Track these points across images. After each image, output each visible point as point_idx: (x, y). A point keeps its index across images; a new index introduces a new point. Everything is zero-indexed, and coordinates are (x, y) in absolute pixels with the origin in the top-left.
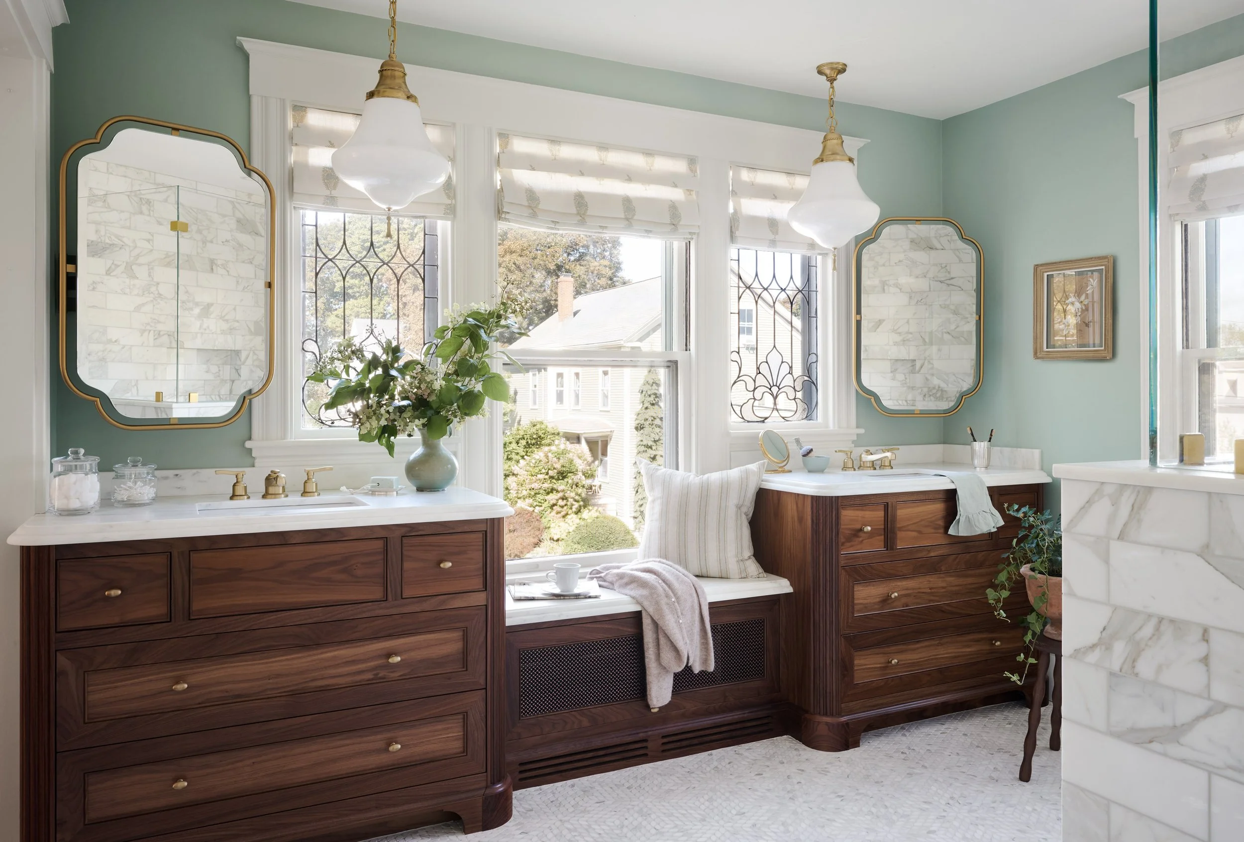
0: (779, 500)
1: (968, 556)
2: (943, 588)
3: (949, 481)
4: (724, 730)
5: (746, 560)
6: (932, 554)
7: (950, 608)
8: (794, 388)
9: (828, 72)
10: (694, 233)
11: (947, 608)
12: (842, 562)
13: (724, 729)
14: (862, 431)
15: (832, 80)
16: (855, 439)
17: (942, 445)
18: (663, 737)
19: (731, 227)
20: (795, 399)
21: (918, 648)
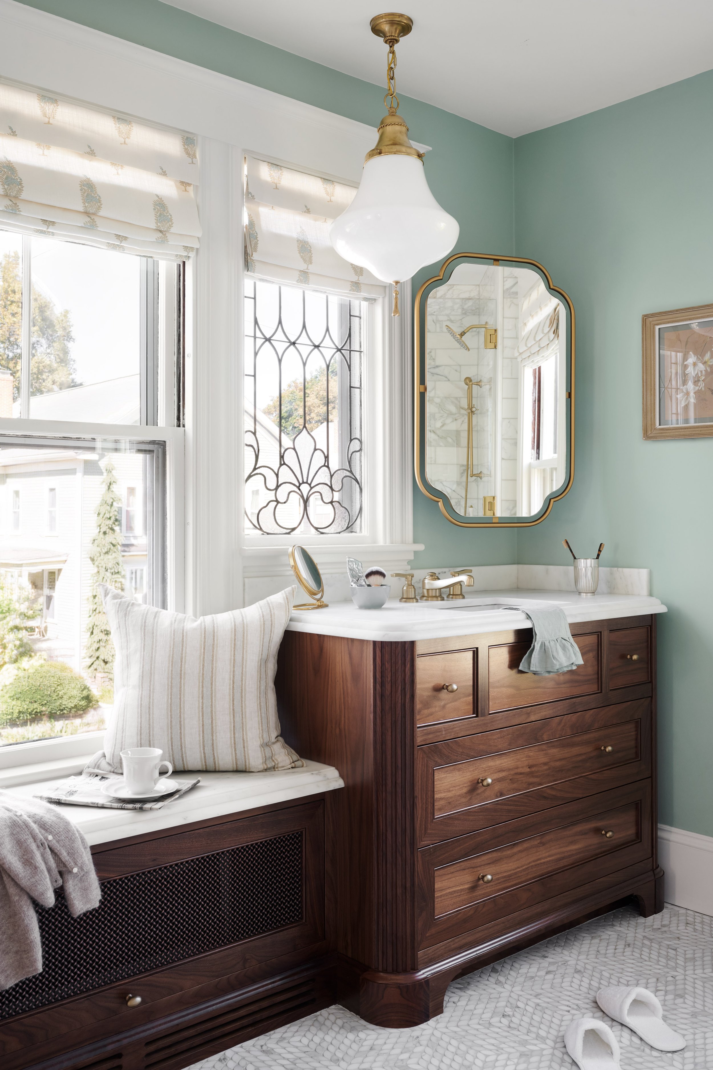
0: (321, 649)
1: (574, 717)
2: (545, 764)
3: (524, 616)
4: (244, 1014)
5: (274, 743)
6: (533, 718)
7: (554, 793)
8: (331, 487)
9: (386, 28)
10: (192, 248)
11: (549, 791)
12: (419, 740)
13: (243, 1012)
14: (420, 547)
15: (392, 42)
16: (412, 558)
17: (515, 567)
18: (148, 1044)
19: (246, 247)
20: (331, 502)
21: (515, 854)
